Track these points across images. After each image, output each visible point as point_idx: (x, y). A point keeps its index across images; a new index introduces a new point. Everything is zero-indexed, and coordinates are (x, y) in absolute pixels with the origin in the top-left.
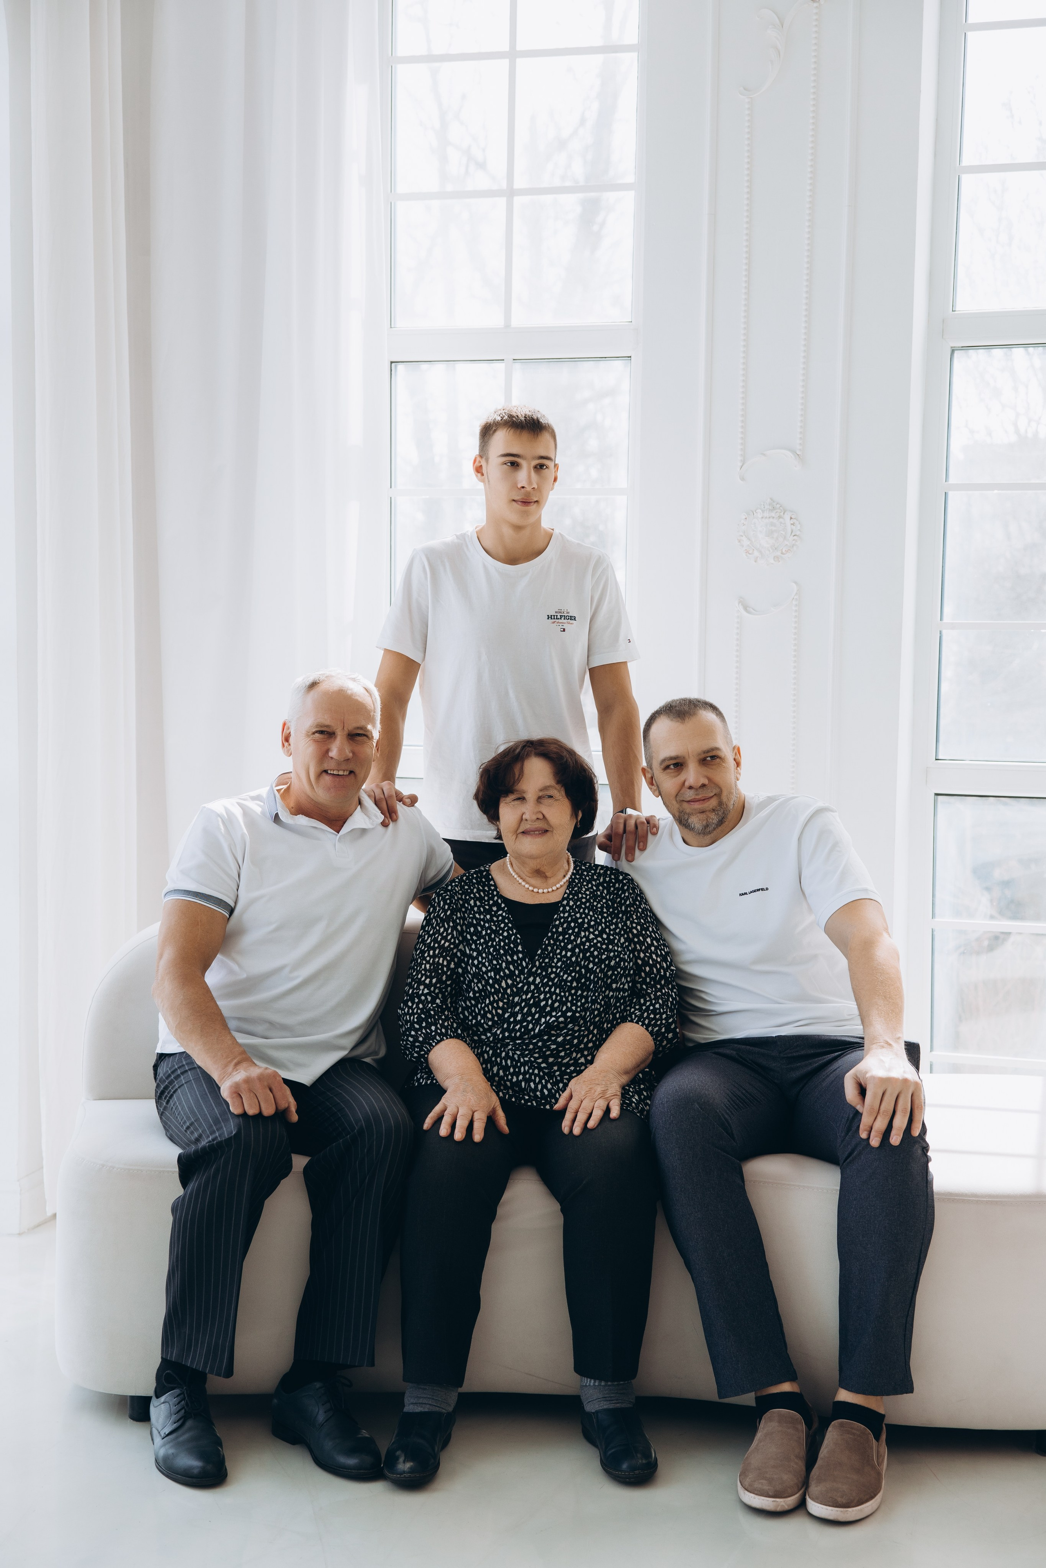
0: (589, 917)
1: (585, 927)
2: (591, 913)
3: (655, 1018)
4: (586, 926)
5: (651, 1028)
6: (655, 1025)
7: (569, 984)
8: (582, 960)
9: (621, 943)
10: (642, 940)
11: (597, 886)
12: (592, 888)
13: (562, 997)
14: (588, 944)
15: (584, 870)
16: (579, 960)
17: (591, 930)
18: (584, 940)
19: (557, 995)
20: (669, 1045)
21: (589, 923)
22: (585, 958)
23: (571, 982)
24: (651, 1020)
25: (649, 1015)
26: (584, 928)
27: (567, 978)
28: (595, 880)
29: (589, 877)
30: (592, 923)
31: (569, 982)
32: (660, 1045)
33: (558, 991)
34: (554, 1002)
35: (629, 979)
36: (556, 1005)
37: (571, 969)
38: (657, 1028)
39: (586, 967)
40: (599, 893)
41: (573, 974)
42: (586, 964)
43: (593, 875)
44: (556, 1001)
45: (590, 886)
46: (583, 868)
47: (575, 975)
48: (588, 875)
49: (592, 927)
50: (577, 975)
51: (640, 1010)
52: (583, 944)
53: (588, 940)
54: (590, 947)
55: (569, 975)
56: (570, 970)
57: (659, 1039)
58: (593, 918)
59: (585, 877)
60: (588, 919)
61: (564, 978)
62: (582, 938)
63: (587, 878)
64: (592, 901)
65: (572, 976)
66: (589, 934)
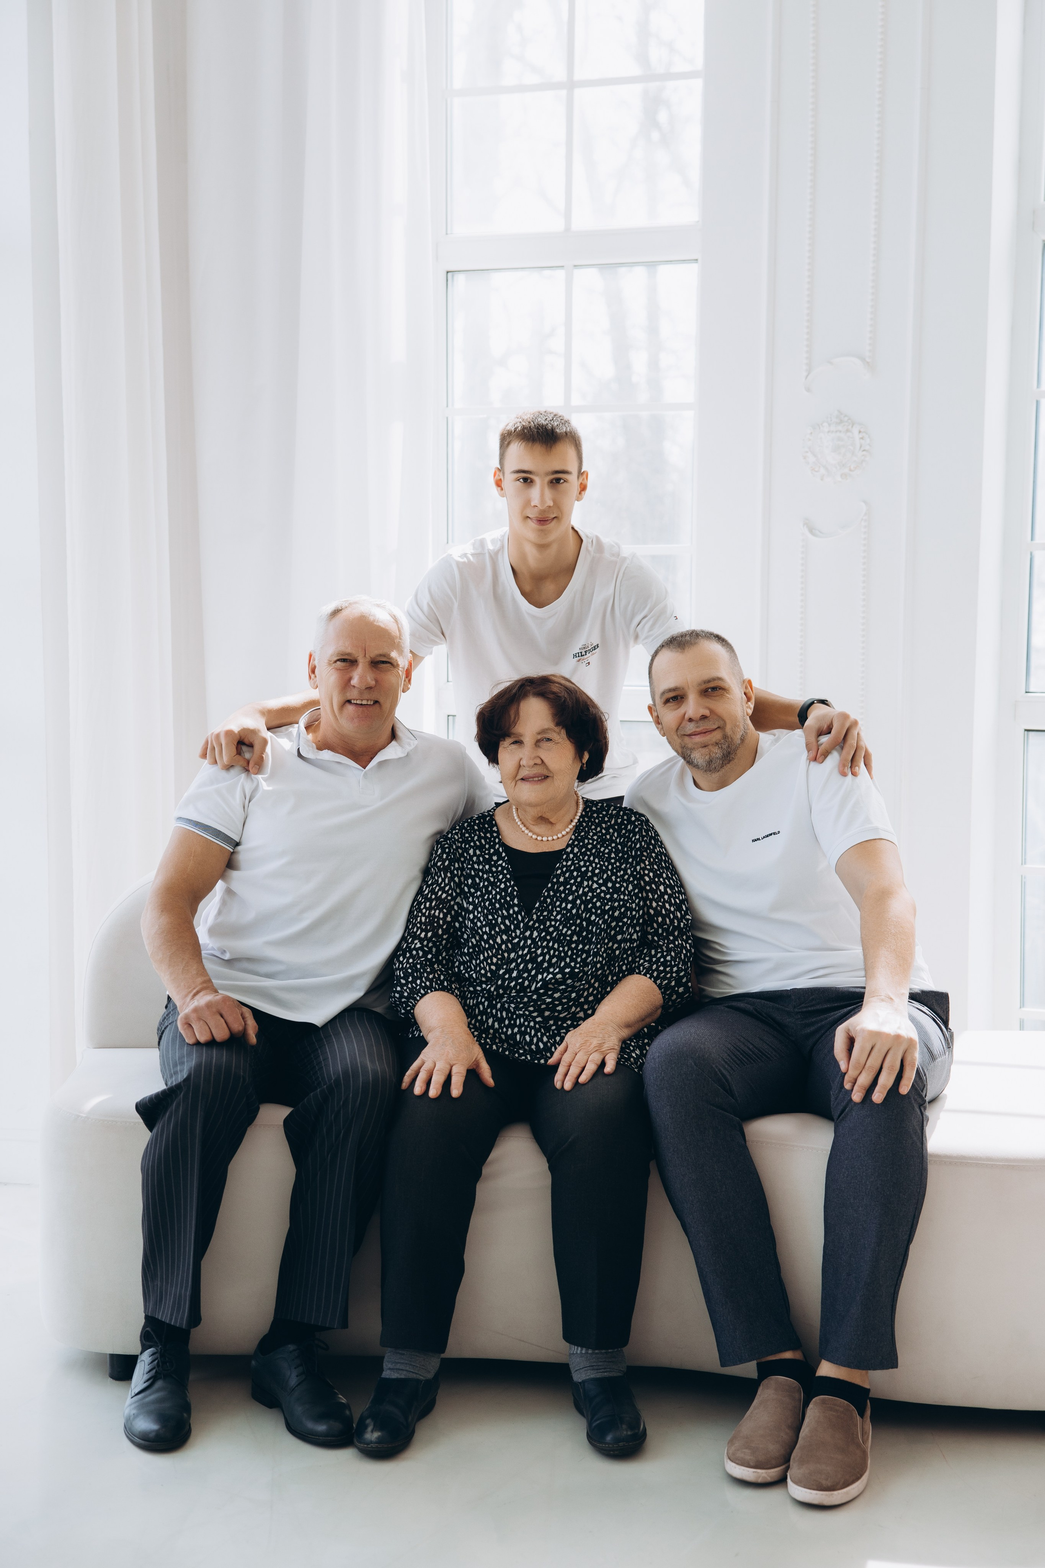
0: (594, 865)
1: (588, 875)
2: (597, 860)
3: (664, 971)
4: (590, 874)
5: (659, 981)
6: (664, 978)
7: (568, 938)
8: (583, 912)
9: (628, 891)
10: (655, 888)
11: (607, 829)
12: (601, 831)
13: (560, 952)
14: (590, 894)
15: (594, 812)
16: (580, 912)
17: (595, 879)
18: (586, 890)
19: (555, 950)
20: (679, 1000)
21: (593, 871)
22: (587, 910)
23: (571, 936)
24: (660, 972)
25: (658, 967)
26: (588, 877)
27: (566, 932)
28: (606, 823)
29: (599, 819)
30: (597, 871)
31: (568, 936)
32: (670, 999)
33: (556, 946)
34: (551, 958)
35: (638, 929)
36: (554, 960)
37: (571, 922)
38: (666, 981)
39: (588, 920)
40: (608, 837)
41: (573, 928)
42: (587, 916)
43: (604, 816)
44: (554, 956)
45: (599, 829)
46: (594, 809)
47: (575, 929)
48: (598, 817)
49: (596, 875)
50: (578, 929)
51: (650, 961)
52: (585, 894)
53: (591, 890)
54: (592, 898)
55: (569, 929)
56: (570, 924)
57: (668, 992)
58: (598, 866)
59: (595, 819)
60: (592, 866)
61: (564, 932)
62: (584, 888)
63: (597, 821)
64: (599, 847)
65: (572, 930)
66: (593, 883)
